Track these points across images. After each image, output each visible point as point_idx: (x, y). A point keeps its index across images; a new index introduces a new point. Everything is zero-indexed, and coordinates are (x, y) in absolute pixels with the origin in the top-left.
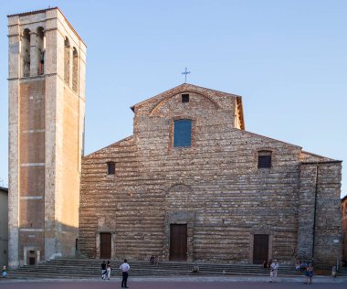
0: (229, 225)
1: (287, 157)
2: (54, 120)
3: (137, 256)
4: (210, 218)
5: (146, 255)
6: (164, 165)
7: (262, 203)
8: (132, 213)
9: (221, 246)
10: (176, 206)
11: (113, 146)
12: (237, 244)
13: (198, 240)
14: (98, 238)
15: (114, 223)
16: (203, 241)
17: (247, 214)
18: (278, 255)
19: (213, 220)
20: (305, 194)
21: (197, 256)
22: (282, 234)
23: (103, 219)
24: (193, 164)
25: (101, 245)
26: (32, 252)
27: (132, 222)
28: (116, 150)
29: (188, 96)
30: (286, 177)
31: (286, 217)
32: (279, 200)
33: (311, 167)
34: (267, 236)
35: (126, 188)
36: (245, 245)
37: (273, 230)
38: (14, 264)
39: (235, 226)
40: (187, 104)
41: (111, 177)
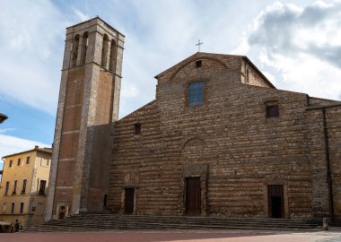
0: (242, 177)
1: (294, 105)
2: (89, 96)
3: (157, 210)
4: (223, 170)
5: (164, 209)
6: (180, 122)
7: (273, 152)
8: (153, 168)
9: (235, 198)
10: (191, 160)
11: (139, 110)
12: (251, 195)
13: (212, 193)
14: (123, 194)
15: (137, 178)
16: (217, 194)
17: (258, 164)
18: (295, 207)
19: (226, 172)
20: (314, 140)
21: (212, 210)
22: (298, 183)
23: (128, 176)
24: (205, 119)
25: (126, 200)
26: (63, 208)
27: (153, 177)
28: (142, 113)
29: (200, 62)
30: (295, 124)
31: (300, 165)
32: (289, 148)
33: (316, 113)
34: (281, 187)
35: (148, 146)
36: (259, 197)
37: (287, 180)
38: (48, 218)
39: (247, 178)
40: (200, 69)
41: (137, 136)
